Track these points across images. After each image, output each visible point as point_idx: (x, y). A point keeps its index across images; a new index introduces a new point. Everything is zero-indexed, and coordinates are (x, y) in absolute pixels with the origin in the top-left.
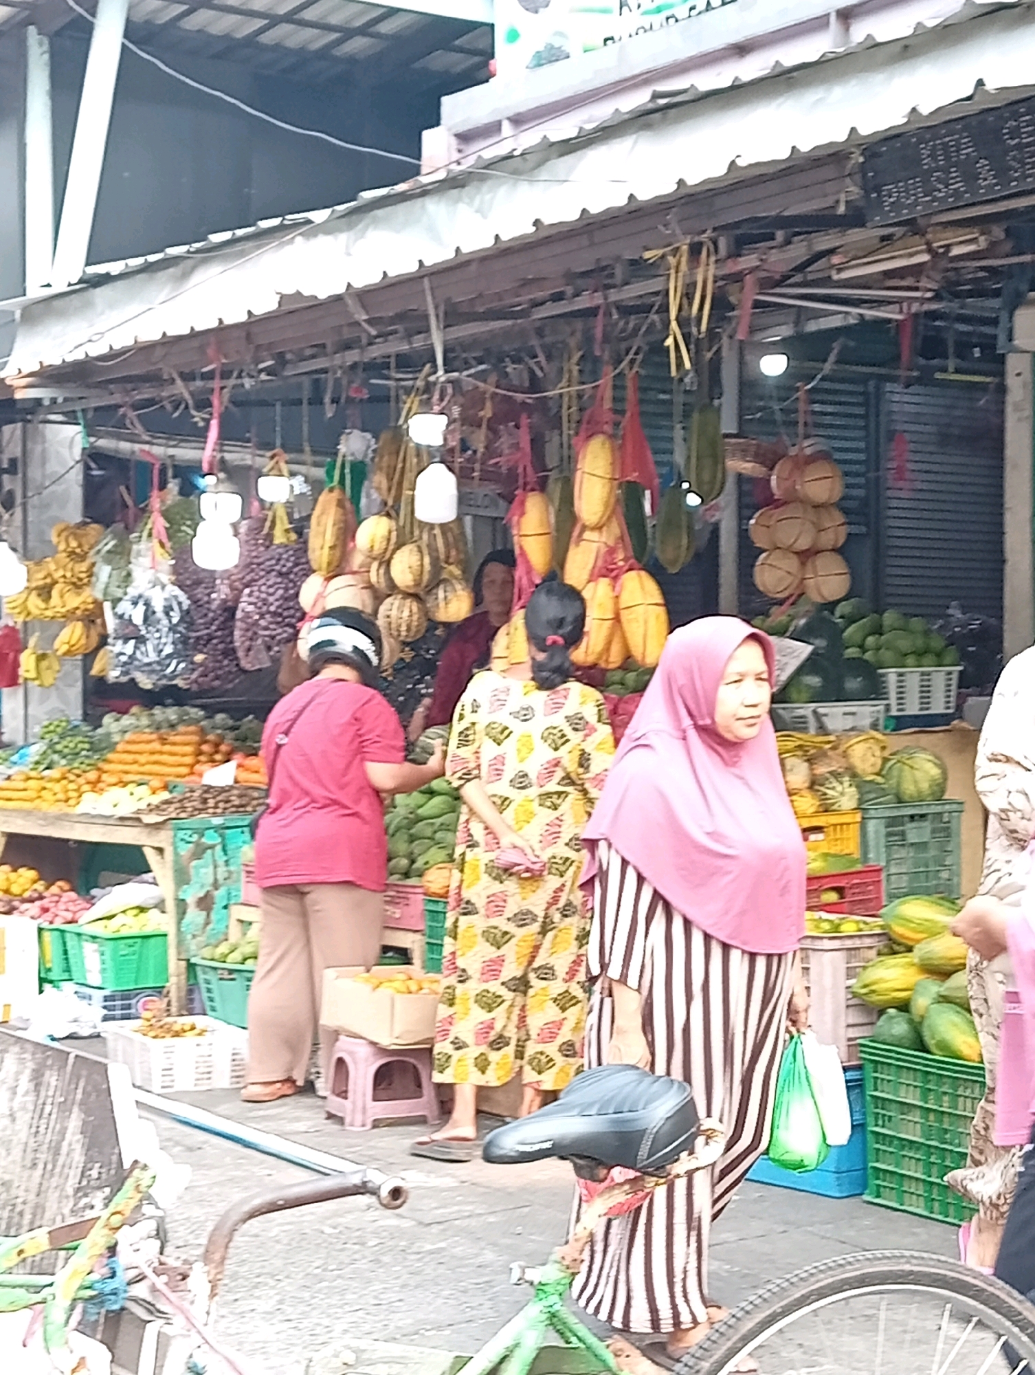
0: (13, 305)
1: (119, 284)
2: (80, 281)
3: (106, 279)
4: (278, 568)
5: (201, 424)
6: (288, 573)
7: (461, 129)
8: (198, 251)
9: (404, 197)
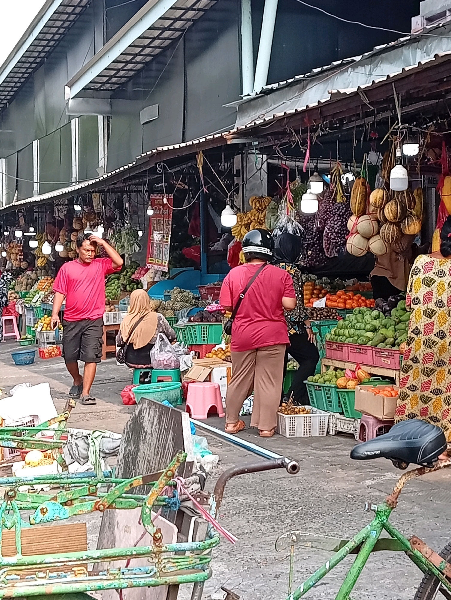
0: (235, 104)
1: (277, 93)
2: (261, 93)
3: (272, 91)
4: (338, 213)
5: (304, 151)
6: (343, 215)
7: (429, 16)
8: (308, 77)
9: (394, 48)
